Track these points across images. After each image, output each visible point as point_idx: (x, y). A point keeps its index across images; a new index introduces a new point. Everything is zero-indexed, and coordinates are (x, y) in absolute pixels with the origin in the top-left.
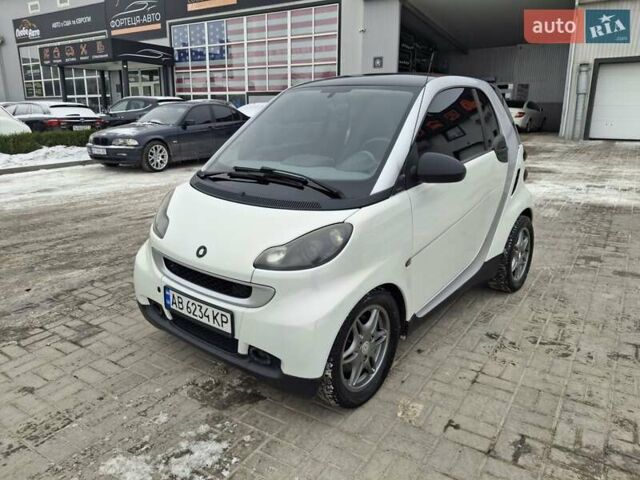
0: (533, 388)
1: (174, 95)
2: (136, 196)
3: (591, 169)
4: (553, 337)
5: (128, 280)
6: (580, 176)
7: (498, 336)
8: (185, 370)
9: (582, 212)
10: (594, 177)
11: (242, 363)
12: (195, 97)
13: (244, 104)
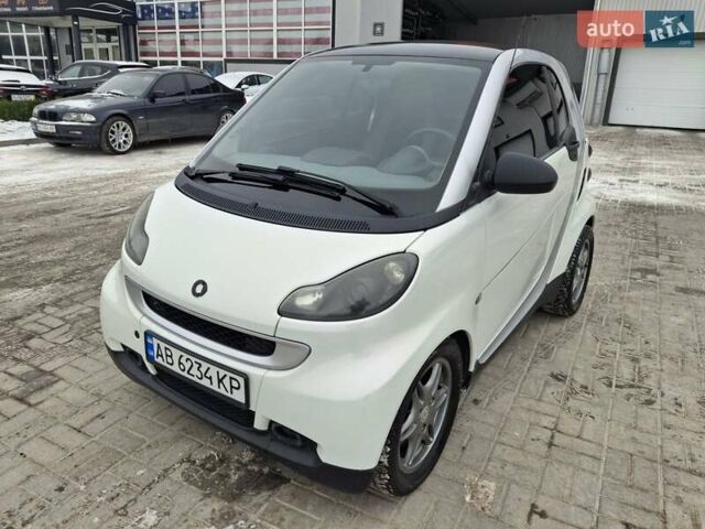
0: (622, 451)
1: (137, 61)
2: (94, 185)
3: (618, 159)
4: (630, 377)
5: (91, 303)
6: (610, 168)
7: (565, 377)
8: (176, 439)
9: (622, 212)
10: (624, 169)
11: (261, 442)
12: (163, 63)
13: (221, 73)
